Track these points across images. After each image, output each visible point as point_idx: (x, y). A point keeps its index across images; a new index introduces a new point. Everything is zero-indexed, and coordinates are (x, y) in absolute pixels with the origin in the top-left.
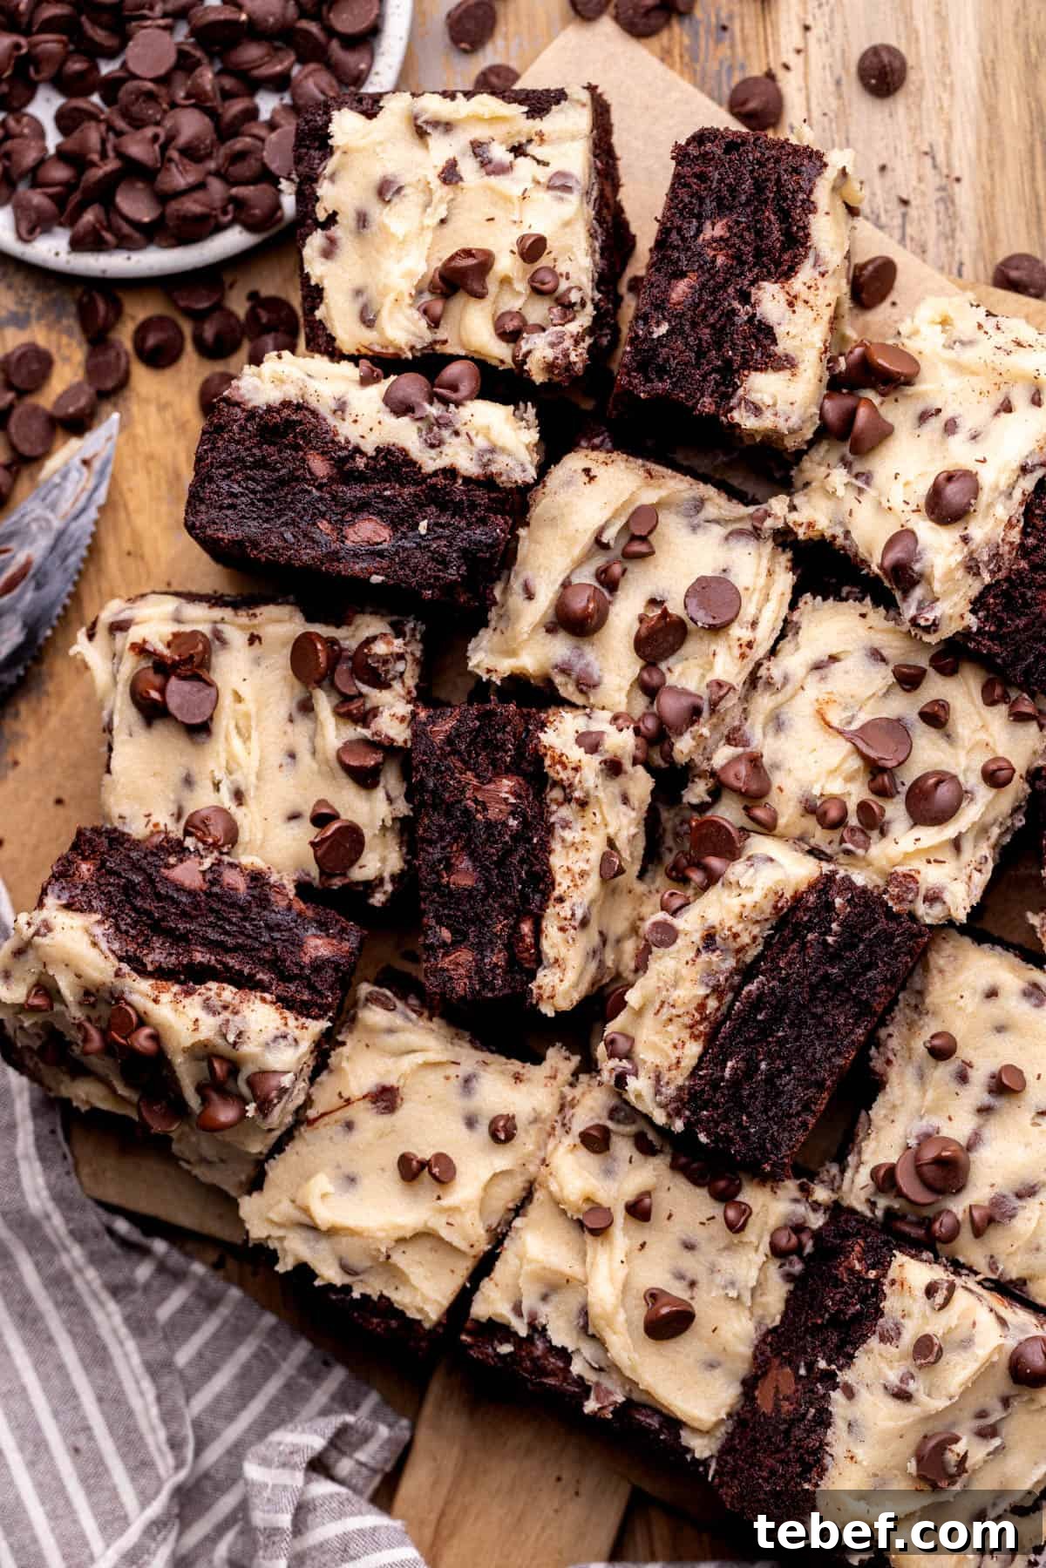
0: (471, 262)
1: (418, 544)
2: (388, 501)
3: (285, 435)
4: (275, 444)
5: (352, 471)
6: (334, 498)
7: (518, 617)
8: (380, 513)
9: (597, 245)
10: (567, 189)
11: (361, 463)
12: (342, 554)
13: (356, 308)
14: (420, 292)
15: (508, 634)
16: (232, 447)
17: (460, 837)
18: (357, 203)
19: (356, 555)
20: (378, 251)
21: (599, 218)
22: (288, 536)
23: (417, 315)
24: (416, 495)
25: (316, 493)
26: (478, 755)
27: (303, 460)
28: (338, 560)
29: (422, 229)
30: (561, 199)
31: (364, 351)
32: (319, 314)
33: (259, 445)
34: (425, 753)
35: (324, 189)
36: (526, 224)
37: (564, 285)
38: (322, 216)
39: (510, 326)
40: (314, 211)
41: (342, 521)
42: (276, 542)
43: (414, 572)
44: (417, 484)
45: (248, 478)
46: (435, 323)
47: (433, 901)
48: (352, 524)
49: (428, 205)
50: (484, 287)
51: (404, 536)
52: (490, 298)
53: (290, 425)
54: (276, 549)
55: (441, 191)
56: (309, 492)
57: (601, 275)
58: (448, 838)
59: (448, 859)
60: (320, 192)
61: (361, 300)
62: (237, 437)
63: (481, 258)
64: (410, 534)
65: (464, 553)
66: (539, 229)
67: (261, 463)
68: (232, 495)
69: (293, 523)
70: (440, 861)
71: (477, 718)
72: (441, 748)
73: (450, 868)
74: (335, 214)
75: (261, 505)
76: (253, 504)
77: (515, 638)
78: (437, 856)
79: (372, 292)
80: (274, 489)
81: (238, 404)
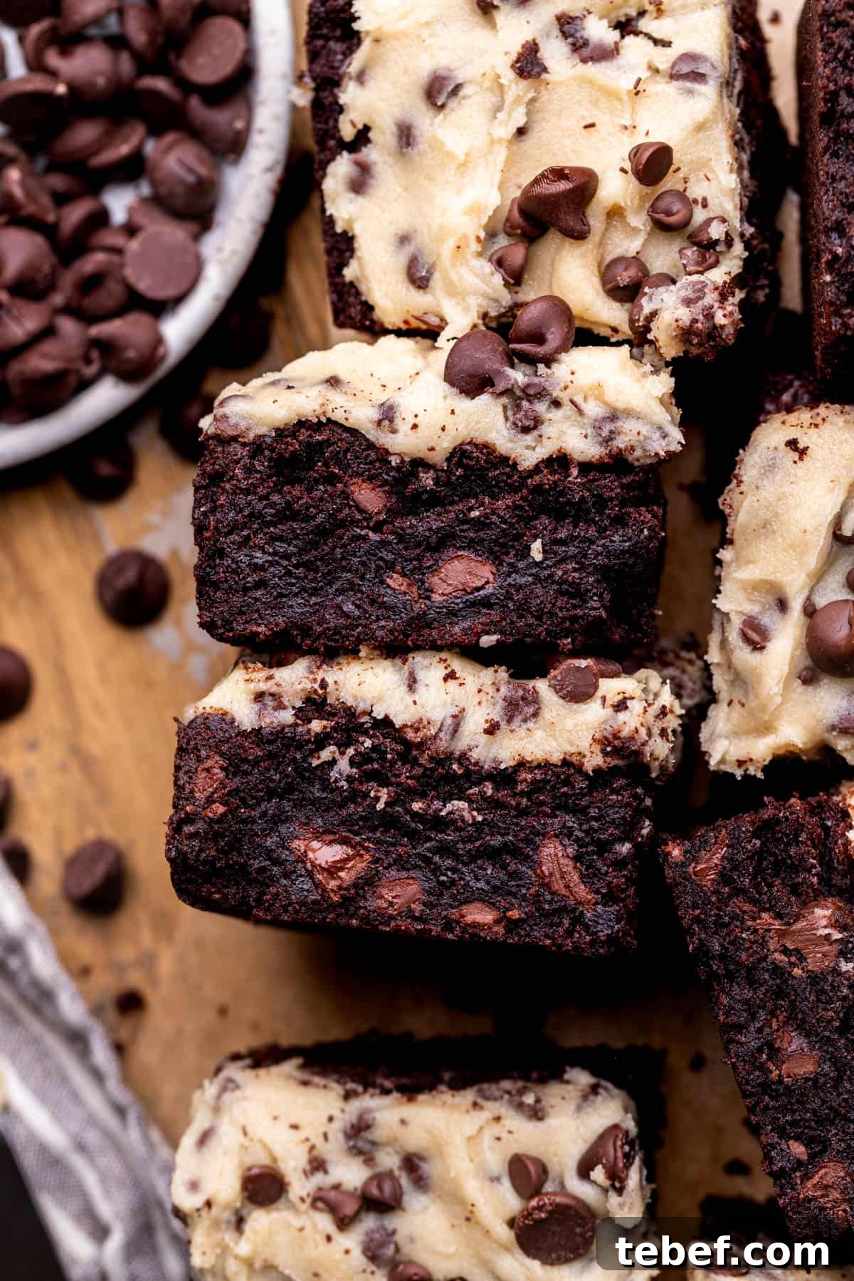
0: (563, 186)
1: (536, 576)
2: (480, 524)
3: (311, 466)
4: (300, 481)
5: (417, 496)
6: (401, 539)
7: (759, 678)
8: (471, 545)
9: (745, 157)
10: (698, 77)
11: (427, 479)
12: (432, 614)
13: (402, 260)
14: (492, 235)
15: (752, 703)
16: (241, 500)
17: (777, 1007)
18: (397, 113)
19: (451, 613)
20: (430, 178)
21: (746, 117)
22: (348, 607)
23: (488, 268)
24: (516, 507)
25: (374, 537)
26: (770, 886)
27: (346, 495)
28: (429, 626)
29: (492, 142)
30: (690, 92)
31: (415, 324)
32: (349, 273)
33: (277, 489)
34: (695, 906)
35: (349, 95)
36: (642, 129)
37: (699, 216)
38: (347, 133)
39: (624, 277)
40: (336, 128)
41: (419, 569)
42: (333, 621)
43: (539, 618)
44: (515, 489)
45: (273, 539)
46: (515, 278)
47: (766, 1108)
48: (435, 570)
49: (498, 108)
50: (585, 223)
51: (514, 569)
52: (594, 237)
53: (314, 450)
54: (337, 631)
55: (517, 88)
56: (365, 538)
57: (751, 200)
58: (762, 1015)
59: (770, 1044)
60: (344, 99)
61: (409, 250)
62: (244, 485)
63: (578, 181)
64: (521, 565)
65: (604, 573)
66: (658, 137)
67: (288, 514)
68: (256, 568)
69: (352, 587)
70: (760, 1050)
71: (755, 835)
72: (716, 892)
73: (775, 1053)
74: (367, 129)
75: (300, 572)
76: (289, 573)
77: (763, 708)
78: (754, 1044)
79: (423, 239)
80: (315, 545)
81: (234, 439)
